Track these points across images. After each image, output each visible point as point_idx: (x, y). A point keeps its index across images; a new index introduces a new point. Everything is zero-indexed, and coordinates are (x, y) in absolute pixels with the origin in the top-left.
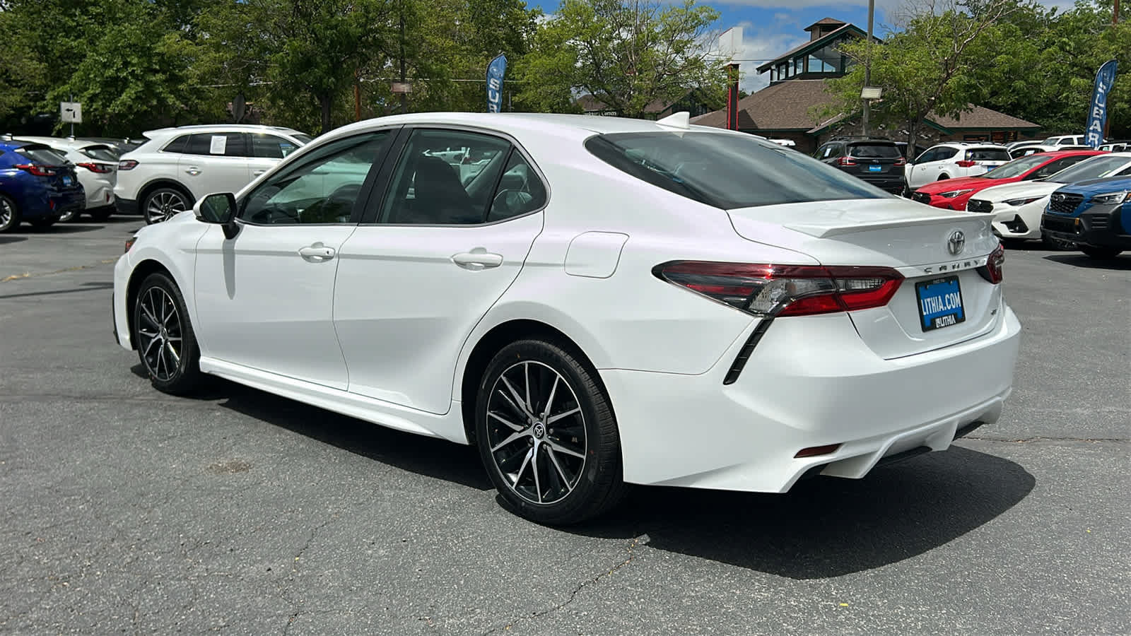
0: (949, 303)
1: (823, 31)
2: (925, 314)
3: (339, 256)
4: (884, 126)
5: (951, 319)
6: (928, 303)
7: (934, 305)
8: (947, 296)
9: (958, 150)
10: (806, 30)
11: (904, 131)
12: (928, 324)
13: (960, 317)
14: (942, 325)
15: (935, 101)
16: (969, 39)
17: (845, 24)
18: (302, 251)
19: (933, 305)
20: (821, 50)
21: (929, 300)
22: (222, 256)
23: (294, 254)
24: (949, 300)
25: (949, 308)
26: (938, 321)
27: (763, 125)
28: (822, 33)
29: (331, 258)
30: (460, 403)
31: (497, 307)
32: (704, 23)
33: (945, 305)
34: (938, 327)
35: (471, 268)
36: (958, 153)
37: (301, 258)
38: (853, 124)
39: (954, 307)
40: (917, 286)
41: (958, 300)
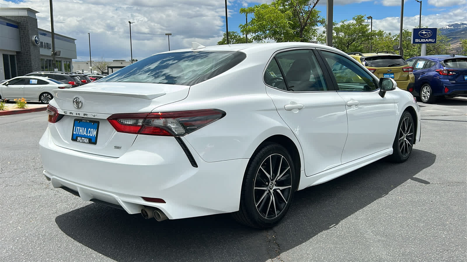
0: (90, 133)
2: (74, 133)
5: (87, 140)
6: (78, 129)
7: (82, 131)
8: (90, 129)
12: (75, 138)
13: (93, 141)
14: (80, 141)
19: (80, 131)
21: (79, 128)
24: (90, 131)
25: (89, 135)
26: (79, 138)
33: (87, 133)
34: (78, 141)
39: (91, 135)
40: (76, 120)
41: (95, 133)
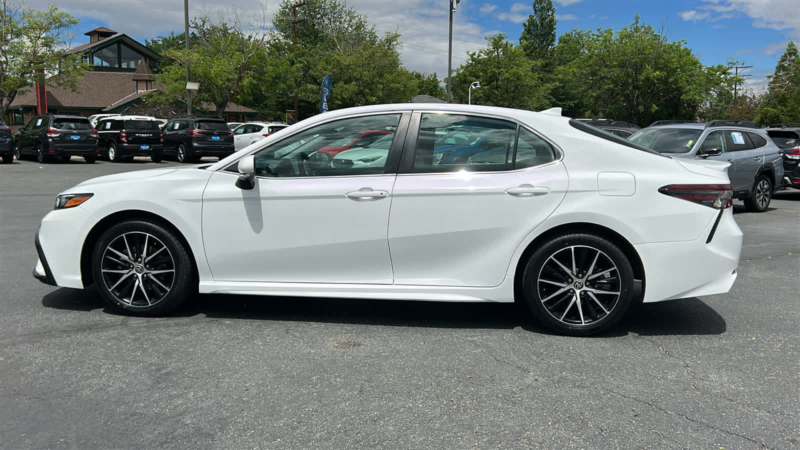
1: (100, 37)
3: (392, 196)
4: (159, 108)
9: (263, 127)
10: (86, 34)
11: (173, 112)
15: (233, 94)
16: (251, 54)
17: (116, 33)
18: (348, 194)
20: (100, 51)
22: (243, 202)
23: (343, 197)
27: (66, 104)
28: (100, 38)
29: (384, 197)
30: (513, 277)
31: (552, 218)
32: (65, 26)
35: (522, 196)
36: (263, 129)
37: (348, 199)
38: (137, 106)
